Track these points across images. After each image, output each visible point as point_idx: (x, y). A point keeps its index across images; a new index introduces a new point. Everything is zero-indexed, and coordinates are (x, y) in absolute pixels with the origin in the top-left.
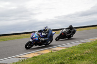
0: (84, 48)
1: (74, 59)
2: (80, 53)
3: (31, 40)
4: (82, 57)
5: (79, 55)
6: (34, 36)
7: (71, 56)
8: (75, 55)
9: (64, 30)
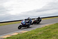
0: (38, 31)
1: (32, 38)
2: (36, 34)
3: (21, 24)
4: (37, 37)
5: (35, 35)
6: (23, 22)
7: (30, 36)
8: (33, 35)
9: (36, 19)
